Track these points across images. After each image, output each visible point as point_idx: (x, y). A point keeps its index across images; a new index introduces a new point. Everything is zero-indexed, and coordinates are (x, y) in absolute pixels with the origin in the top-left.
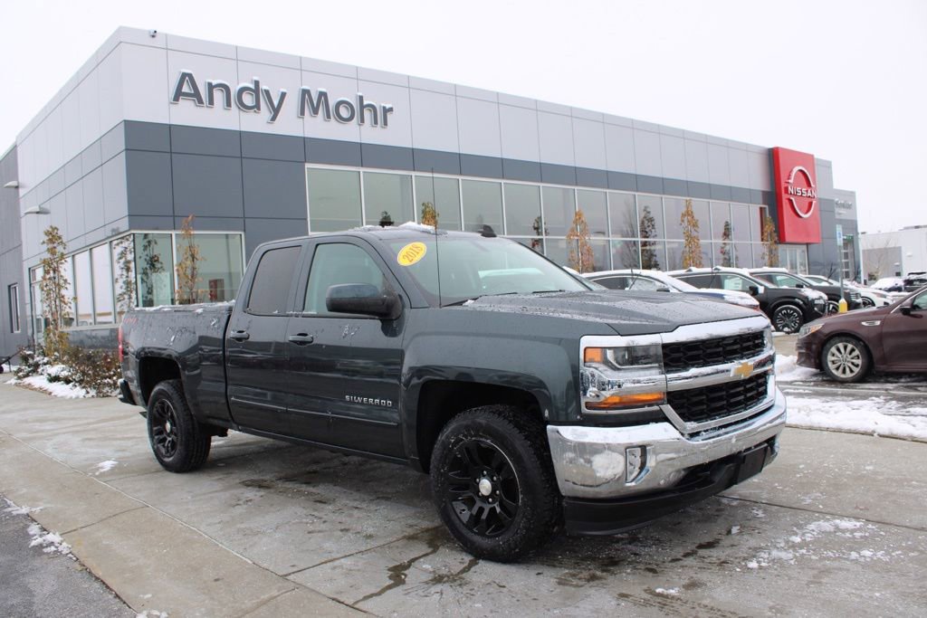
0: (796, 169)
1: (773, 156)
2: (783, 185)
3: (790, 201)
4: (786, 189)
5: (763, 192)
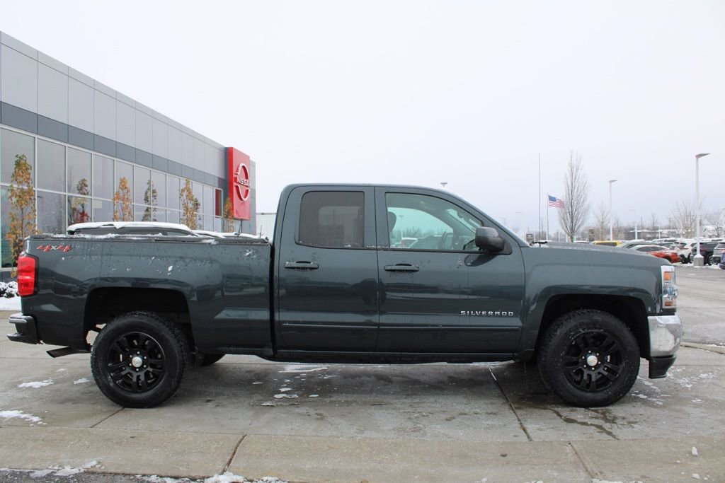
0: (242, 165)
1: (228, 154)
2: (234, 176)
3: (237, 187)
4: (236, 178)
5: (219, 178)
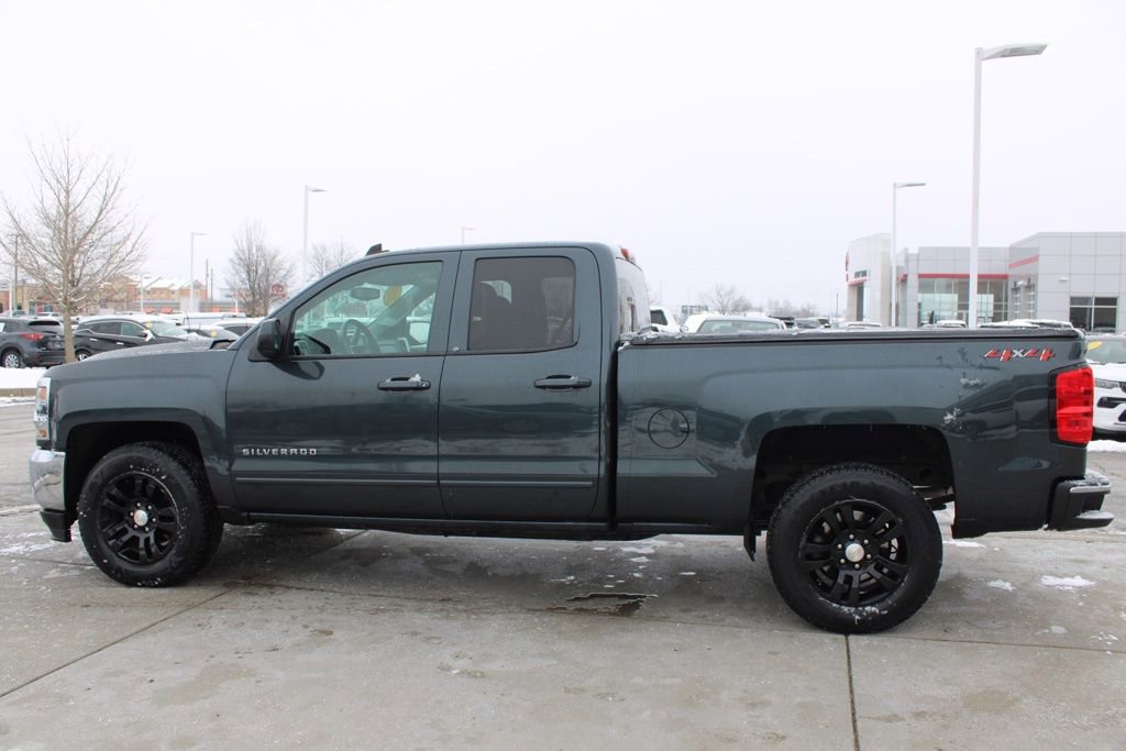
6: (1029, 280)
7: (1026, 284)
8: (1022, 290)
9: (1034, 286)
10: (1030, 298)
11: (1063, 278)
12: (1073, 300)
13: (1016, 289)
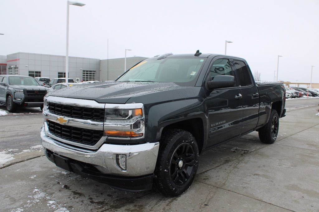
6: (16, 66)
7: (15, 67)
8: (13, 69)
9: (18, 67)
10: (16, 71)
11: (26, 66)
12: (30, 72)
13: (10, 68)
